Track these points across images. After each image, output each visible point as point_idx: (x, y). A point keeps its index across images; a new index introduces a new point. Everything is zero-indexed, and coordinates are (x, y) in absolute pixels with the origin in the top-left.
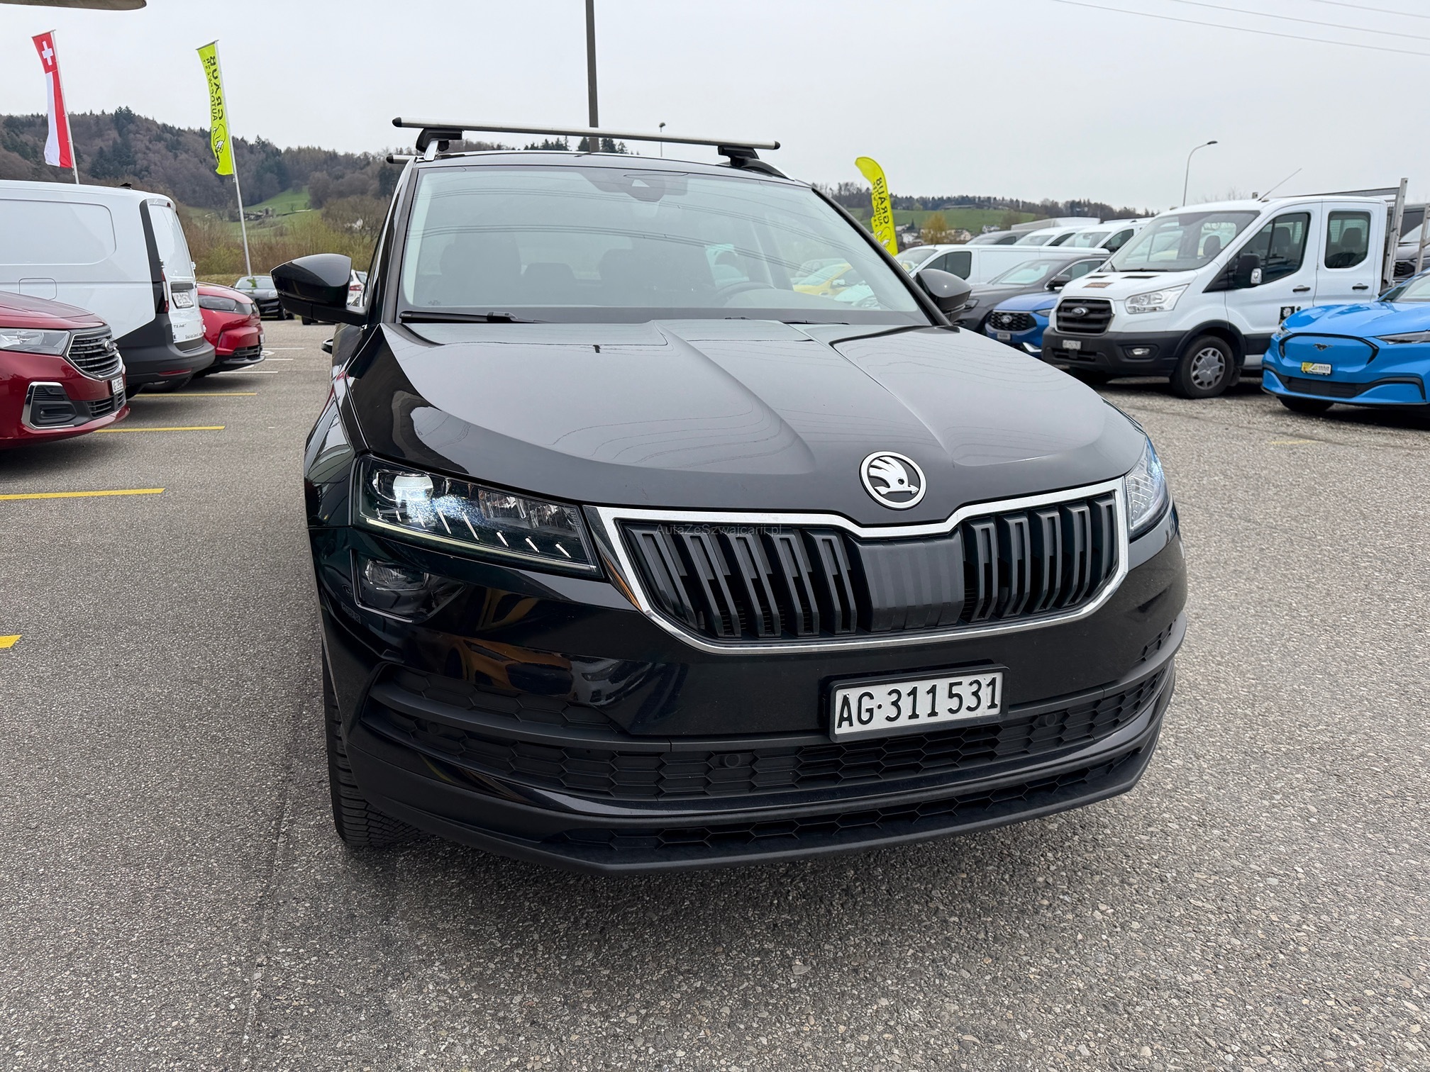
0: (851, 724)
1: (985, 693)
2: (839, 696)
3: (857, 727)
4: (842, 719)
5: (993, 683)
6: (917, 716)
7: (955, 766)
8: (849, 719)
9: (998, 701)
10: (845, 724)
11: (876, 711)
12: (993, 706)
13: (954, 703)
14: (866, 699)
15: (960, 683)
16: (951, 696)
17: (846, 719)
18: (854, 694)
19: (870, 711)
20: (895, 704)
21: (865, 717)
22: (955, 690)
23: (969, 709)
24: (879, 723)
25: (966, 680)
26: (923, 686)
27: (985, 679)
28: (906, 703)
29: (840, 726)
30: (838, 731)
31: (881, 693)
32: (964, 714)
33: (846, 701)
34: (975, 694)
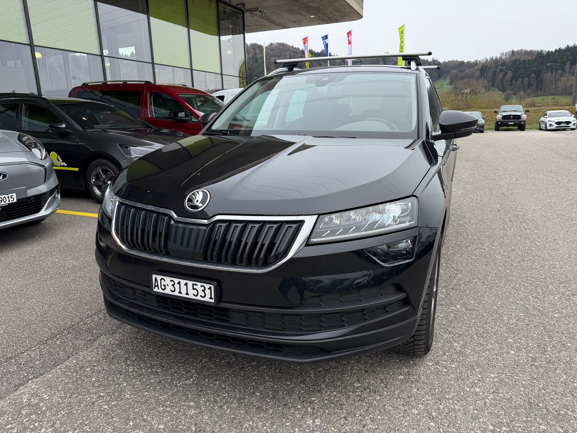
0: (158, 289)
1: (207, 292)
2: (154, 276)
3: (160, 291)
4: (155, 286)
5: (210, 288)
6: (181, 293)
7: (212, 320)
8: (158, 286)
9: (213, 297)
10: (156, 288)
11: (166, 286)
12: (211, 298)
13: (195, 292)
14: (163, 281)
15: (197, 285)
16: (194, 289)
17: (156, 286)
18: (159, 278)
19: (164, 285)
20: (173, 285)
21: (163, 287)
22: (195, 287)
23: (201, 296)
24: (168, 291)
25: (199, 284)
26: (183, 282)
27: (207, 286)
28: (177, 286)
29: (155, 288)
30: (154, 290)
31: (168, 280)
32: (199, 298)
33: (156, 280)
34: (203, 291)
